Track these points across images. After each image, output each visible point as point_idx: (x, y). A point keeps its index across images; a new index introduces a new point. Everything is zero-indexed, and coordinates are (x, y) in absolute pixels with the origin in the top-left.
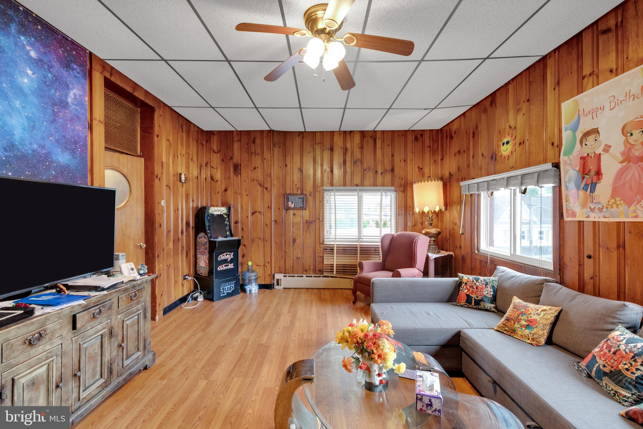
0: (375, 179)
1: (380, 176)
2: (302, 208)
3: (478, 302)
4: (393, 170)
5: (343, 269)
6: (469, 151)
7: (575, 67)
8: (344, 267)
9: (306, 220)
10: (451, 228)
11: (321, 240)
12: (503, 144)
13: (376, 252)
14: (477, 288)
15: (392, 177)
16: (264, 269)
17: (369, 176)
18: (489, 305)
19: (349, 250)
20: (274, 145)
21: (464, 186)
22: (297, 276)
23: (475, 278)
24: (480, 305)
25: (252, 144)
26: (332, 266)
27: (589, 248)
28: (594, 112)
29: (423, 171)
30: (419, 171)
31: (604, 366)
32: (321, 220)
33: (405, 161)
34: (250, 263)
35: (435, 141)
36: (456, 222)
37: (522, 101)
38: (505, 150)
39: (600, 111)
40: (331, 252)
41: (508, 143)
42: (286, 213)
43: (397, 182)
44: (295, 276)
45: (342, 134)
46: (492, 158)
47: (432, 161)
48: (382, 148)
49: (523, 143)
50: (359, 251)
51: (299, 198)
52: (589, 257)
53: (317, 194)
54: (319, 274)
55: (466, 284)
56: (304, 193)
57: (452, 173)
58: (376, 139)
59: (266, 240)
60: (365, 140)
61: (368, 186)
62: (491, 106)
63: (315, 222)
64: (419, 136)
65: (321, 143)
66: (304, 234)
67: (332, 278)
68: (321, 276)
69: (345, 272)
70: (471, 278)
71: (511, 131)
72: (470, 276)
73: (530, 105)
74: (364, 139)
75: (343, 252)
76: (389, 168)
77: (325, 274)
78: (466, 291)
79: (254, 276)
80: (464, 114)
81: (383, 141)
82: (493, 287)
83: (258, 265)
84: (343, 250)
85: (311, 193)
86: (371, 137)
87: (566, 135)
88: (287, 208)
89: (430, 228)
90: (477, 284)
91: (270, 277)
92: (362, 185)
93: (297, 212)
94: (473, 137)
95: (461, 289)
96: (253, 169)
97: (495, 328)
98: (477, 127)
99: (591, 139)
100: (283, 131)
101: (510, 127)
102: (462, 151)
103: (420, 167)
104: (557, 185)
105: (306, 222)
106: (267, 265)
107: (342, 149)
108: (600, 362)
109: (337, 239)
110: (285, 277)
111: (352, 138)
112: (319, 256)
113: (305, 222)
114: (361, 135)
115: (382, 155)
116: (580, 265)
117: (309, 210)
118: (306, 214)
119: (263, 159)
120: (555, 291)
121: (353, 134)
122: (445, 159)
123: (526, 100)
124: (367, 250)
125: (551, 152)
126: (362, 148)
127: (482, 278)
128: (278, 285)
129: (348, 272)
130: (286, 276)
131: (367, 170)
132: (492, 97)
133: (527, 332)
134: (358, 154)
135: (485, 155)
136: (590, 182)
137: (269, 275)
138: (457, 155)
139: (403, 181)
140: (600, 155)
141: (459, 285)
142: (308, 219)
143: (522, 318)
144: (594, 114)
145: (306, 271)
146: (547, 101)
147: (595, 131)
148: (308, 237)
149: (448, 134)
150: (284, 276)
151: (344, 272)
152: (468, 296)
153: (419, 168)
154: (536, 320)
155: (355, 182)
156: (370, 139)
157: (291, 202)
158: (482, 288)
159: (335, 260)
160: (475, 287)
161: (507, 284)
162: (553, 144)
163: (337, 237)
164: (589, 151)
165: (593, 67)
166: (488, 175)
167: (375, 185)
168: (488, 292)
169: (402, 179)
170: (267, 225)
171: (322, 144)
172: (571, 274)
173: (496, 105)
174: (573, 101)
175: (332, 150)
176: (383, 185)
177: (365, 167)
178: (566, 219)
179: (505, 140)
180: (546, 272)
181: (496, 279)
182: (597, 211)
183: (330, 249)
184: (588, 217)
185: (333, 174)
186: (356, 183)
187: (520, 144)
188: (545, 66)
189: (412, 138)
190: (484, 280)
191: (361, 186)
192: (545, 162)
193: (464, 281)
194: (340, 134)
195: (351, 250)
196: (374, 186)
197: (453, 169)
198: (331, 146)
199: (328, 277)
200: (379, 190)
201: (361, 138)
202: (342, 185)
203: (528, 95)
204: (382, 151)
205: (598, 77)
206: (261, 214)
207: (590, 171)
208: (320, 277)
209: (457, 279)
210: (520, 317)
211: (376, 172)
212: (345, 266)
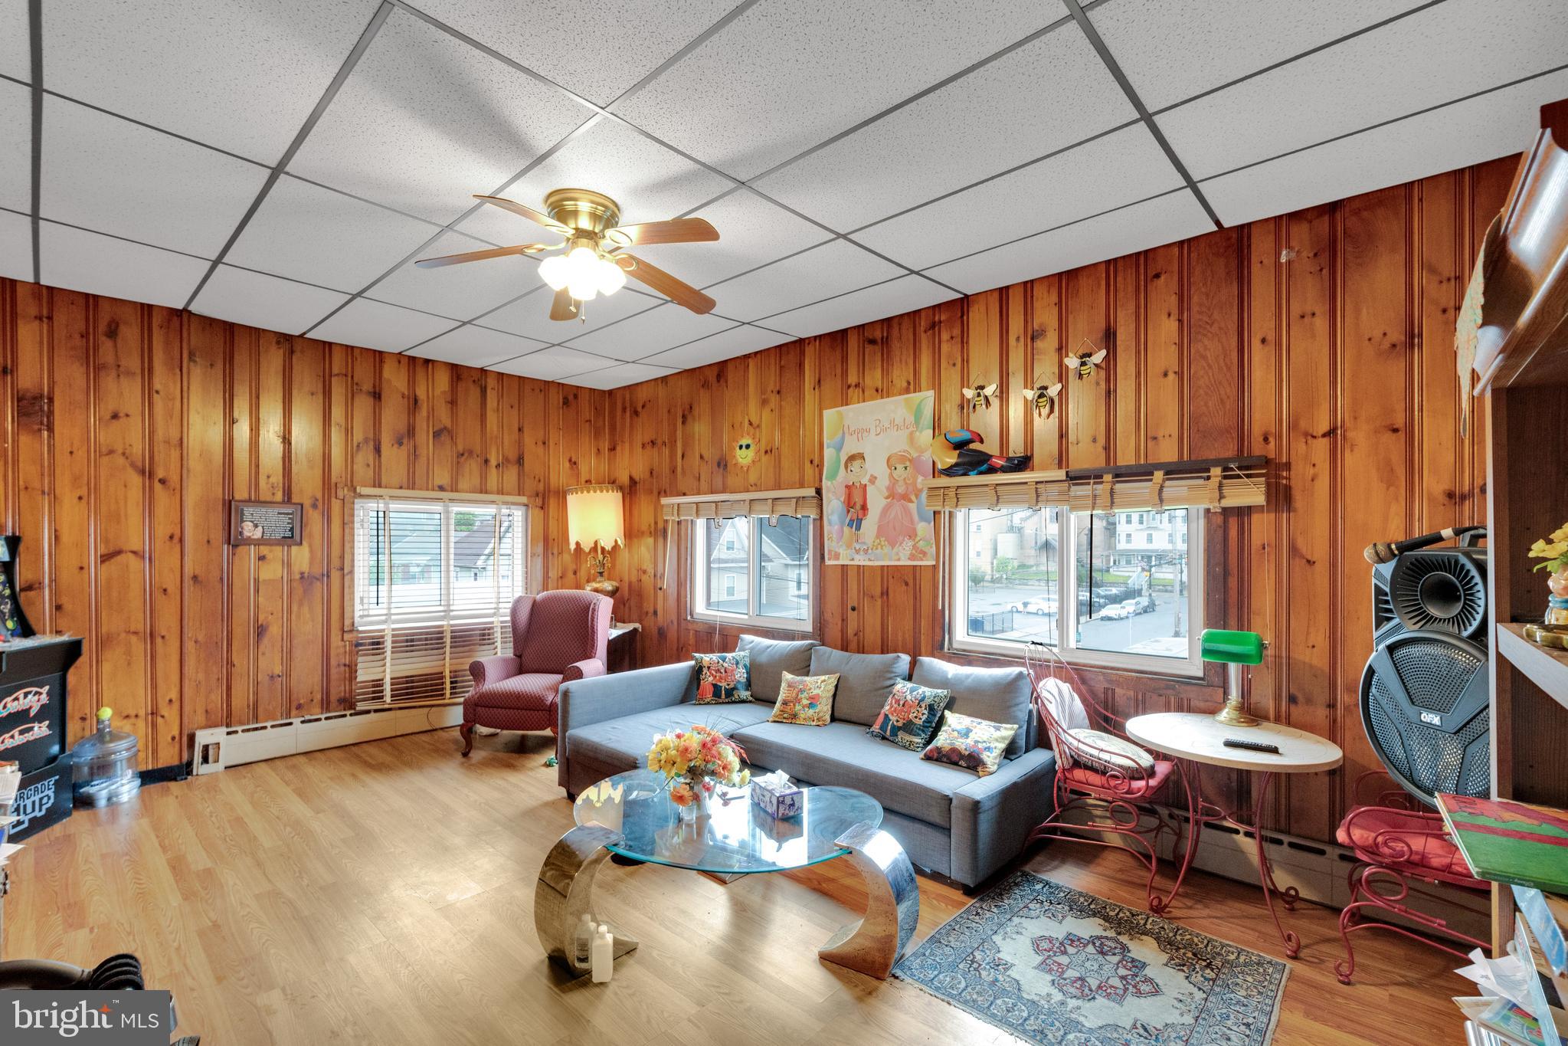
0: (484, 477)
1: (494, 471)
2: (290, 539)
3: (730, 692)
4: (520, 461)
5: (407, 688)
6: (676, 445)
7: (839, 371)
8: (407, 682)
9: (302, 574)
10: (634, 579)
11: (347, 622)
12: (741, 447)
13: (484, 640)
14: (726, 672)
15: (519, 475)
16: (154, 725)
17: (472, 467)
18: (745, 694)
19: (420, 640)
20: (192, 356)
21: (668, 506)
22: (272, 727)
23: (720, 657)
24: (733, 695)
25: (104, 338)
26: (378, 684)
27: (852, 601)
28: (861, 433)
29: (577, 468)
30: (571, 468)
31: (898, 721)
32: (346, 571)
33: (544, 443)
34: (106, 713)
35: (598, 411)
36: (644, 567)
37: (769, 390)
38: (744, 457)
39: (865, 434)
40: (373, 649)
41: (748, 447)
42: (233, 554)
43: (530, 485)
44: (265, 728)
45: (404, 361)
46: (719, 465)
47: (594, 450)
48: (498, 410)
49: (771, 451)
50: (448, 640)
51: (279, 513)
52: (853, 609)
53: (336, 505)
54: (340, 710)
55: (709, 668)
56: (295, 499)
57: (637, 478)
58: (485, 387)
59: (163, 637)
60: (461, 386)
61: (467, 492)
62: (718, 381)
63: (328, 576)
64: (571, 398)
65: (346, 376)
66: (295, 608)
67: (378, 714)
68: (348, 713)
69: (412, 693)
70: (714, 658)
71: (752, 430)
72: (711, 655)
73: (781, 400)
74: (460, 384)
75: (407, 646)
76: (513, 455)
77: (360, 707)
78: (711, 679)
79: (128, 750)
80: (664, 379)
81: (500, 397)
82: (745, 666)
83: (127, 717)
84: (407, 641)
85: (317, 500)
86: (474, 381)
87: (828, 453)
88: (236, 538)
89: (599, 582)
90: (725, 665)
91: (177, 746)
92: (454, 489)
93: (271, 551)
94: (684, 423)
95: (702, 677)
96: (108, 417)
97: (771, 719)
98: (691, 408)
99: (857, 464)
100: (225, 322)
101: (751, 424)
102: (659, 442)
103: (573, 460)
104: (818, 517)
105: (302, 578)
106: (165, 711)
107: (406, 400)
108: (893, 718)
109: (393, 617)
110: (233, 736)
111: (430, 377)
112: (339, 665)
113: (298, 576)
114: (452, 373)
115: (498, 427)
116: (843, 620)
117: (310, 546)
118: (301, 557)
119: (149, 393)
120: (827, 655)
121: (433, 369)
122: (619, 448)
123: (775, 390)
124: (466, 636)
125: (809, 470)
126: (453, 403)
127: (729, 655)
128: (205, 760)
129: (418, 693)
130: (236, 732)
131: (466, 455)
132: (721, 369)
133: (811, 712)
134: (444, 417)
135: (706, 456)
136: (855, 517)
137: (173, 738)
138: (649, 447)
139: (541, 486)
140: (866, 485)
141: (697, 672)
142: (305, 568)
143: (803, 696)
144: (860, 435)
145: (299, 707)
146: (804, 401)
147: (861, 456)
148: (308, 616)
149: (628, 405)
150: (229, 733)
151: (407, 694)
152: (715, 686)
153: (570, 460)
154: (818, 695)
155: (438, 482)
156: (472, 386)
157: (250, 524)
158: (732, 671)
159: (389, 669)
160: (723, 671)
161: (763, 659)
162: (811, 462)
163: (393, 611)
164: (855, 480)
165: (859, 377)
166: (712, 493)
167: (483, 490)
168: (741, 675)
169: (539, 481)
170: (165, 590)
171: (350, 379)
172: (834, 631)
173: (726, 382)
174: (837, 411)
175: (377, 396)
176: (501, 492)
177: (460, 448)
178: (828, 562)
179: (744, 442)
180: (804, 636)
181: (746, 653)
182: (862, 553)
183: (373, 644)
184: (853, 560)
185: (380, 456)
186: (440, 483)
187: (766, 452)
188: (802, 353)
189: (559, 398)
190: (734, 658)
191: (452, 491)
192: (802, 486)
193: (705, 664)
194: (399, 362)
195: (426, 639)
196: (481, 492)
197: (639, 471)
198: (374, 387)
199: (368, 712)
200: (493, 502)
201: (452, 381)
202: (405, 485)
203: (778, 385)
204: (498, 417)
205: (863, 391)
206: (143, 557)
207: (855, 503)
208: (344, 716)
209: (693, 663)
210: (800, 696)
211: (486, 461)
212: (409, 679)
